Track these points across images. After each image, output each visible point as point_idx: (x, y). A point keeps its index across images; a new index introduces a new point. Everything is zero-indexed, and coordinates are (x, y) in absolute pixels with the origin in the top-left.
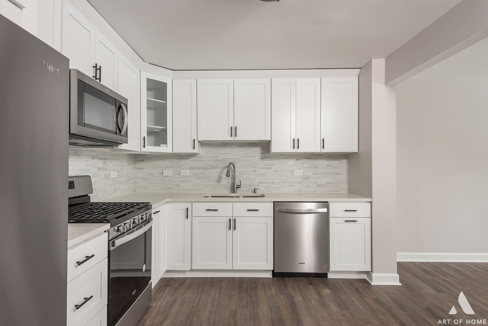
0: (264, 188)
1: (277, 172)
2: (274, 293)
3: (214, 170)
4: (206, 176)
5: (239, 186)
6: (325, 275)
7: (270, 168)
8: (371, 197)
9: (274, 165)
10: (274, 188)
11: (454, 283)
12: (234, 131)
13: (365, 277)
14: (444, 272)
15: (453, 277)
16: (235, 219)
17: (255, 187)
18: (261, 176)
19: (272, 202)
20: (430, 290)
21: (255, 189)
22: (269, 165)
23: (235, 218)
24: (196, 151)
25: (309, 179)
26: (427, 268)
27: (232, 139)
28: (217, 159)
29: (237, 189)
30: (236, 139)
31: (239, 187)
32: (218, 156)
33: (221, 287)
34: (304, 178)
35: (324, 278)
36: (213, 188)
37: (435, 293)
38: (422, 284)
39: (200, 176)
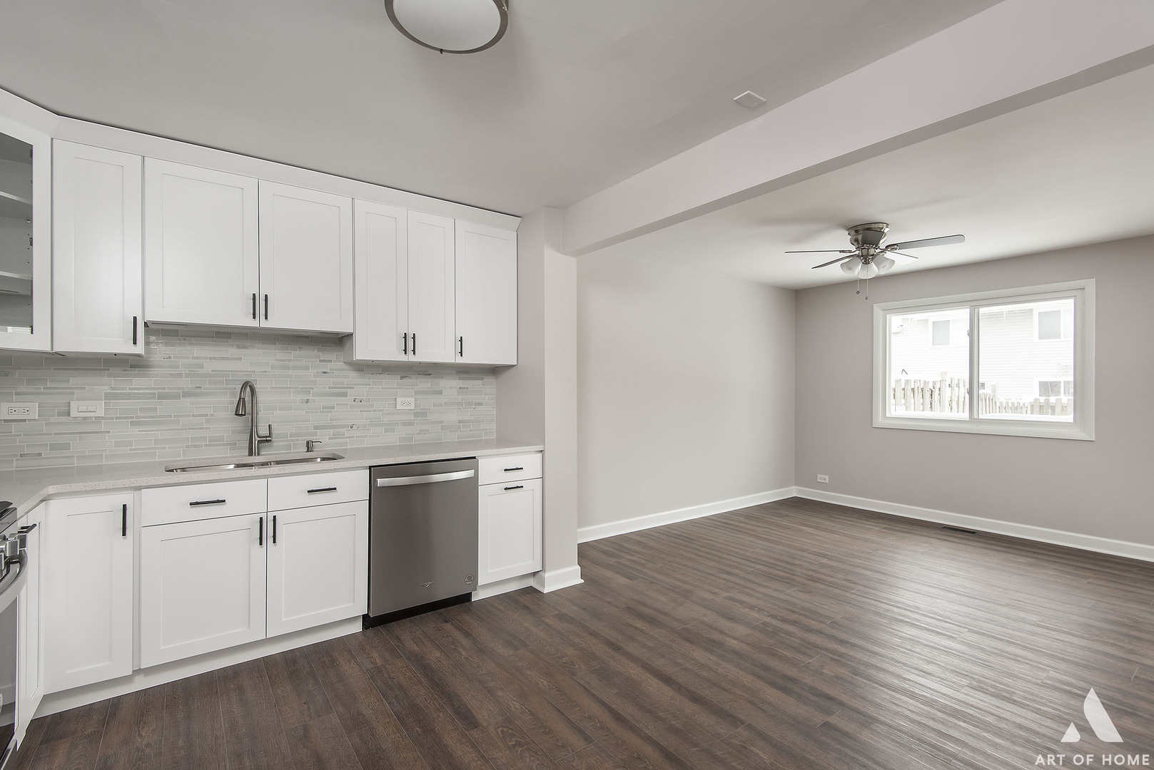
0: (330, 439)
1: (361, 401)
2: (379, 661)
3: (188, 400)
4: (164, 416)
5: (266, 437)
6: (467, 597)
7: (345, 395)
8: (543, 443)
9: (353, 388)
10: (353, 437)
11: (643, 562)
12: (259, 304)
13: (531, 582)
14: (627, 548)
15: (638, 553)
16: (275, 517)
17: (309, 438)
18: (320, 412)
19: (364, 468)
20: (622, 580)
21: (308, 442)
22: (343, 388)
23: (274, 514)
24: (140, 349)
25: (426, 416)
26: (605, 548)
27: (254, 324)
28: (201, 371)
29: (261, 445)
30: (264, 324)
31: (267, 440)
32: (203, 365)
33: (240, 689)
34: (416, 414)
35: (466, 604)
36: (187, 447)
37: (628, 582)
38: (609, 574)
39: (141, 417)
